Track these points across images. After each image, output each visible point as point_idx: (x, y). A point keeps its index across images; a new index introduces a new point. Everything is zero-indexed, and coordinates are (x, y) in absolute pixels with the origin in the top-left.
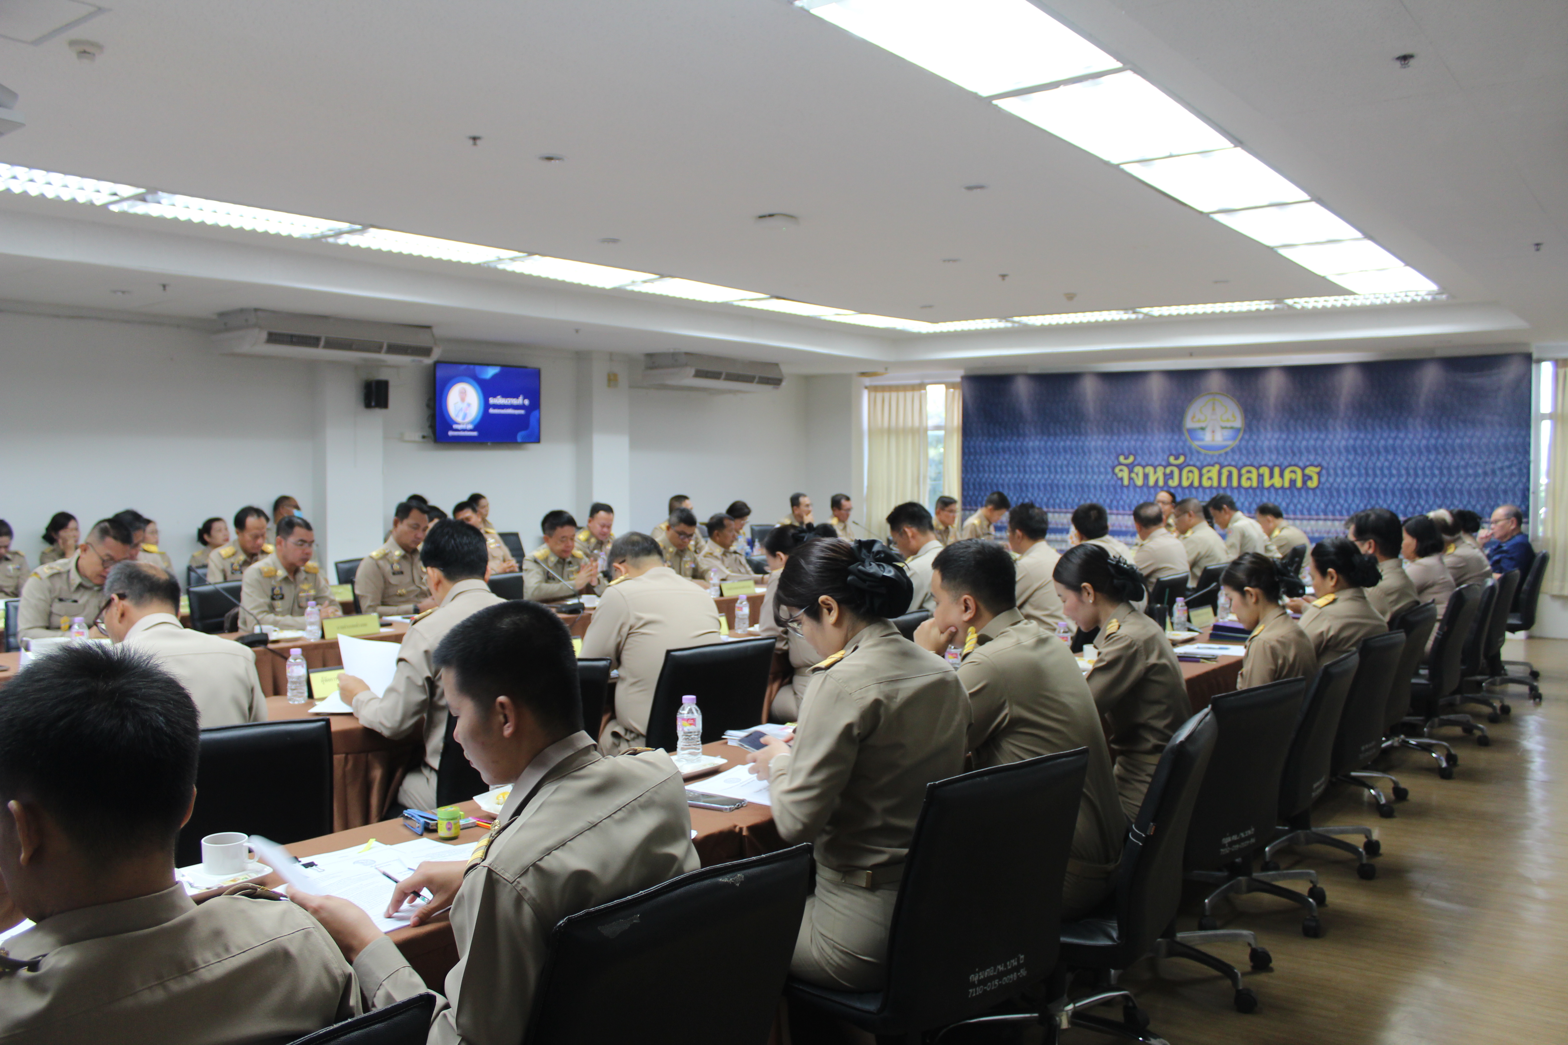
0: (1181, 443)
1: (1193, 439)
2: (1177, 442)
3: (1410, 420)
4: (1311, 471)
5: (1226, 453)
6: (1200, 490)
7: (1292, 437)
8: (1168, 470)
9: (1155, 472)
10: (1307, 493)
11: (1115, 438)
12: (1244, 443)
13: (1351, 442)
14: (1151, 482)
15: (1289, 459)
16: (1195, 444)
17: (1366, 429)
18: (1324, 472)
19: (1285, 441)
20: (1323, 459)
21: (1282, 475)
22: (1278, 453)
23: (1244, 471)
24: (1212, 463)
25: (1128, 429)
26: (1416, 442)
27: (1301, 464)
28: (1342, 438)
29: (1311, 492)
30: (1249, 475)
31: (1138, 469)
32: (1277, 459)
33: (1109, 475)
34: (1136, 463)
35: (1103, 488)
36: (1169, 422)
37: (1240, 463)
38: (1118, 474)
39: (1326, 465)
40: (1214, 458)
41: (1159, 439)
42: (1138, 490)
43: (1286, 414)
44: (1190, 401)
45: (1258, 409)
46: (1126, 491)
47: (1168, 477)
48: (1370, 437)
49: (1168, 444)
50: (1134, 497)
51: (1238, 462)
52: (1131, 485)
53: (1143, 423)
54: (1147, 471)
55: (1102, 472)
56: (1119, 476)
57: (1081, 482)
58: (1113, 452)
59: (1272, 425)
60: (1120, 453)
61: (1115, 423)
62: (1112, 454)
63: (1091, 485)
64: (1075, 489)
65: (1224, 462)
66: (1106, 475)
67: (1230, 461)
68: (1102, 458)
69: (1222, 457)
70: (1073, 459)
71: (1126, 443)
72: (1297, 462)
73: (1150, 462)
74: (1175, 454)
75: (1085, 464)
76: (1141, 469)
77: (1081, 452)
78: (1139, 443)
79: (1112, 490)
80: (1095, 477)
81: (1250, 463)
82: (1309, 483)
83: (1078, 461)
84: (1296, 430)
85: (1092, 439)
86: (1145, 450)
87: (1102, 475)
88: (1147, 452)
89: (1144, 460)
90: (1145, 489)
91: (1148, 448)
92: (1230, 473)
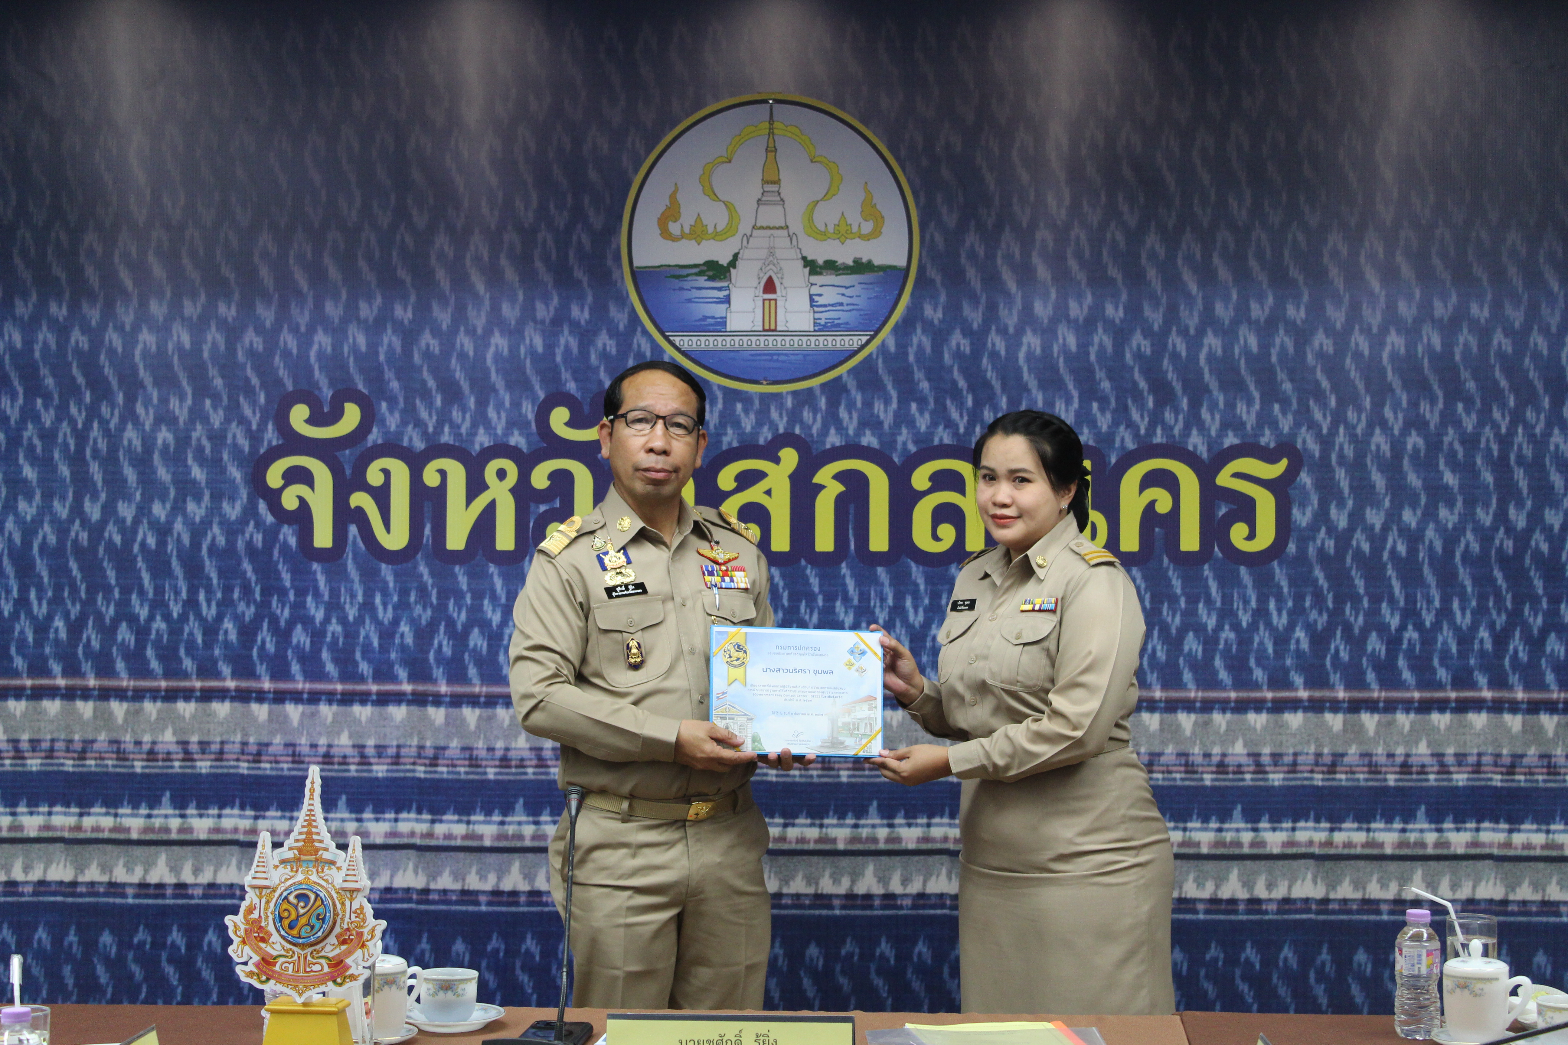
0: (604, 341)
2: (586, 336)
4: (1245, 474)
5: (835, 390)
7: (1155, 317)
8: (540, 478)
9: (475, 485)
10: (1228, 581)
11: (267, 315)
12: (920, 339)
13: (1432, 337)
17: (1498, 276)
18: (1305, 478)
19: (1121, 336)
20: (1303, 417)
23: (920, 479)
27: (1196, 442)
28: (1392, 319)
30: (946, 496)
32: (1084, 417)
33: (232, 499)
34: (375, 436)
35: (201, 567)
36: (545, 236)
37: (904, 436)
38: (281, 490)
39: (1315, 448)
40: (774, 415)
41: (496, 320)
42: (386, 571)
43: (1125, 209)
44: (652, 140)
45: (990, 179)
46: (321, 580)
47: (543, 508)
48: (1516, 316)
49: (539, 343)
50: (367, 607)
51: (894, 435)
52: (349, 549)
53: (408, 239)
54: (431, 478)
55: (194, 482)
56: (289, 501)
57: (84, 537)
58: (255, 381)
59: (1057, 261)
60: (290, 386)
61: (265, 240)
62: (250, 392)
63: (136, 548)
64: (52, 572)
65: (824, 433)
66: (217, 497)
67: (851, 425)
68: (197, 414)
69: (815, 410)
70: (37, 419)
71: (322, 340)
72: (1176, 431)
73: (446, 437)
74: (578, 395)
75: (103, 445)
76: (400, 471)
77: (81, 380)
78: (390, 339)
79: (250, 574)
80: (159, 511)
81: (947, 440)
82: (1238, 533)
83: (65, 427)
84: (1172, 281)
85: (143, 317)
86: (426, 375)
87: (198, 498)
88: (431, 383)
89: (419, 424)
90: (423, 569)
91: (438, 366)
92: (855, 483)
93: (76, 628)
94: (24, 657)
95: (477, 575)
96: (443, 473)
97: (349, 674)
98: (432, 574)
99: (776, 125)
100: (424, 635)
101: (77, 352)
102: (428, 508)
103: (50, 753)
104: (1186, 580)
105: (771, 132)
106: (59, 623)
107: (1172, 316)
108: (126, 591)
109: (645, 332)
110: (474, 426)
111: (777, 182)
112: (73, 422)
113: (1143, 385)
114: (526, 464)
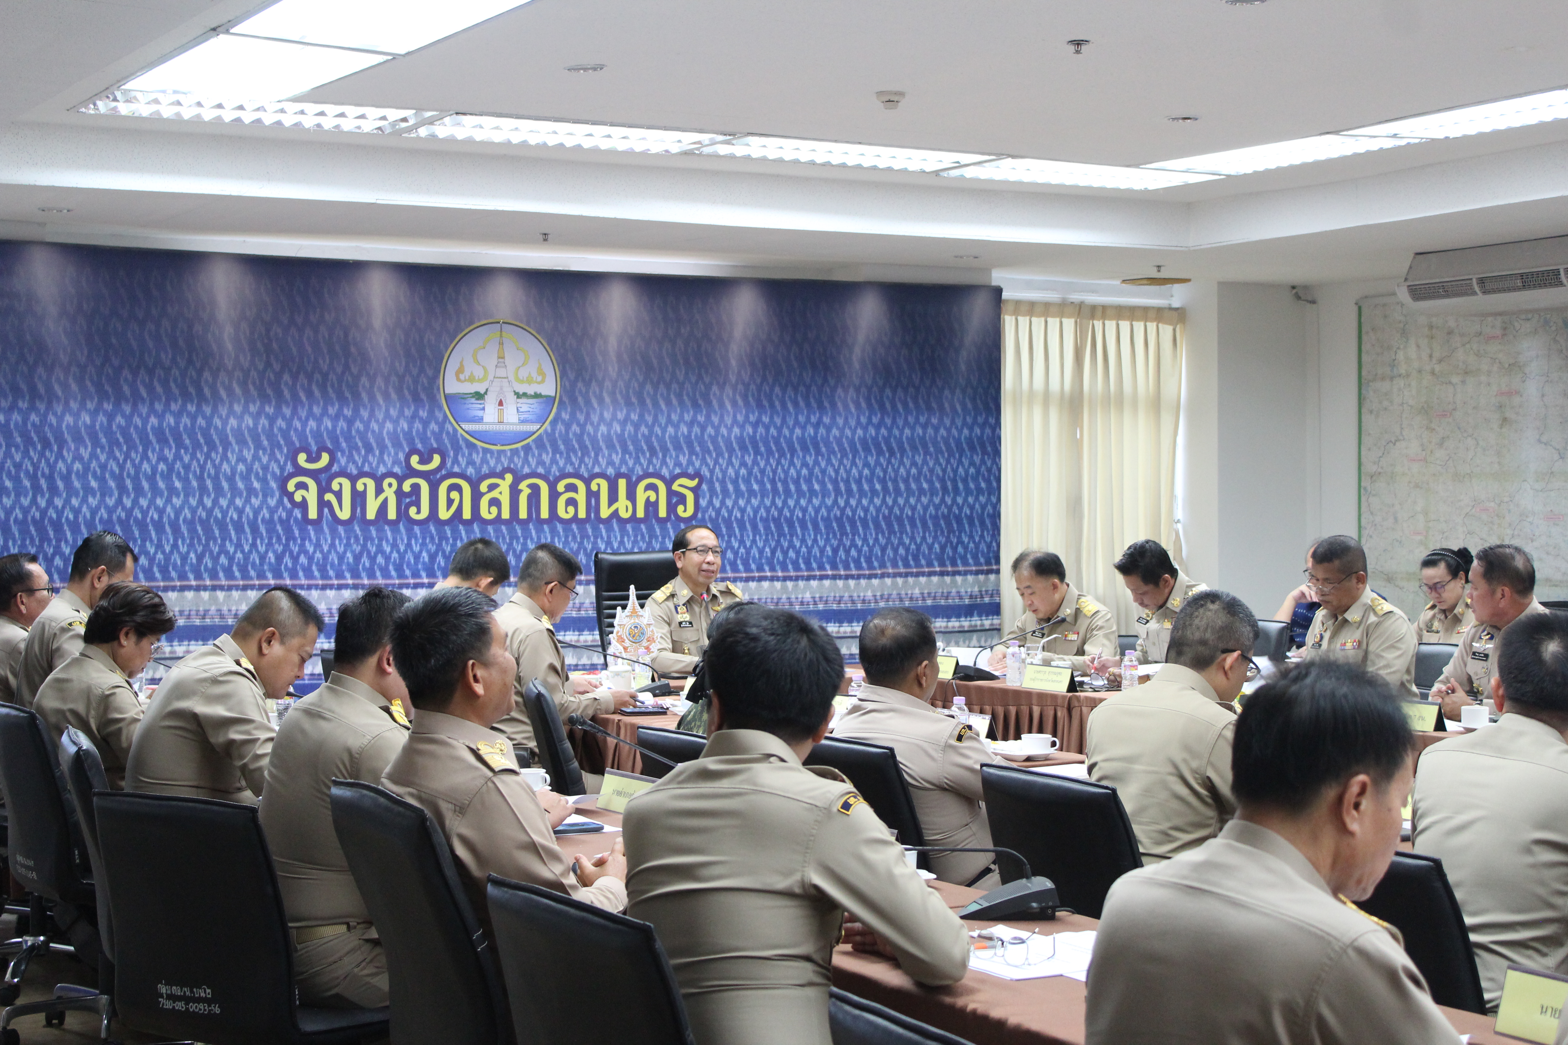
0: (433, 426)
2: (426, 423)
4: (683, 485)
5: (527, 448)
6: (476, 527)
7: (649, 419)
8: (406, 487)
9: (379, 490)
11: (287, 411)
12: (560, 427)
13: (749, 430)
14: (372, 511)
15: (643, 461)
17: (772, 405)
18: (704, 487)
19: (637, 427)
20: (704, 461)
21: (631, 496)
22: (625, 450)
23: (561, 487)
24: (499, 468)
26: (848, 432)
27: (665, 472)
28: (735, 422)
30: (571, 495)
31: (342, 484)
32: (623, 461)
33: (272, 497)
34: (335, 468)
35: (258, 528)
36: (408, 379)
37: (554, 469)
38: (293, 493)
39: (708, 474)
40: (503, 459)
41: (387, 416)
42: (341, 529)
43: (638, 373)
44: (453, 337)
45: (587, 360)
46: (312, 533)
47: (408, 500)
48: (778, 421)
49: (406, 426)
50: (332, 545)
51: (550, 468)
52: (324, 519)
53: (350, 379)
54: (360, 487)
55: (255, 489)
56: (298, 498)
57: (204, 515)
58: (282, 442)
59: (613, 394)
60: (298, 445)
61: (286, 377)
62: (280, 448)
63: (228, 520)
64: (189, 531)
65: (523, 467)
66: (265, 496)
67: (533, 464)
68: (256, 457)
69: (519, 457)
70: (181, 459)
71: (312, 424)
72: (657, 467)
73: (366, 468)
74: (422, 450)
75: (212, 472)
76: (346, 483)
77: (202, 441)
78: (342, 424)
79: (280, 531)
80: (239, 502)
81: (571, 470)
82: (680, 508)
83: (195, 463)
84: (656, 404)
85: (231, 411)
86: (357, 440)
87: (257, 497)
88: (360, 444)
89: (355, 462)
90: (357, 528)
91: (363, 436)
92: (535, 489)
93: (200, 558)
94: (176, 571)
95: (380, 530)
96: (365, 485)
97: (325, 576)
98: (361, 530)
99: (504, 334)
100: (357, 558)
101: (200, 428)
102: (359, 500)
103: (189, 617)
104: (661, 529)
105: (501, 336)
106: (192, 555)
107: (655, 419)
108: (224, 540)
109: (450, 422)
110: (378, 463)
111: (503, 358)
112: (198, 461)
113: (645, 447)
114: (401, 480)
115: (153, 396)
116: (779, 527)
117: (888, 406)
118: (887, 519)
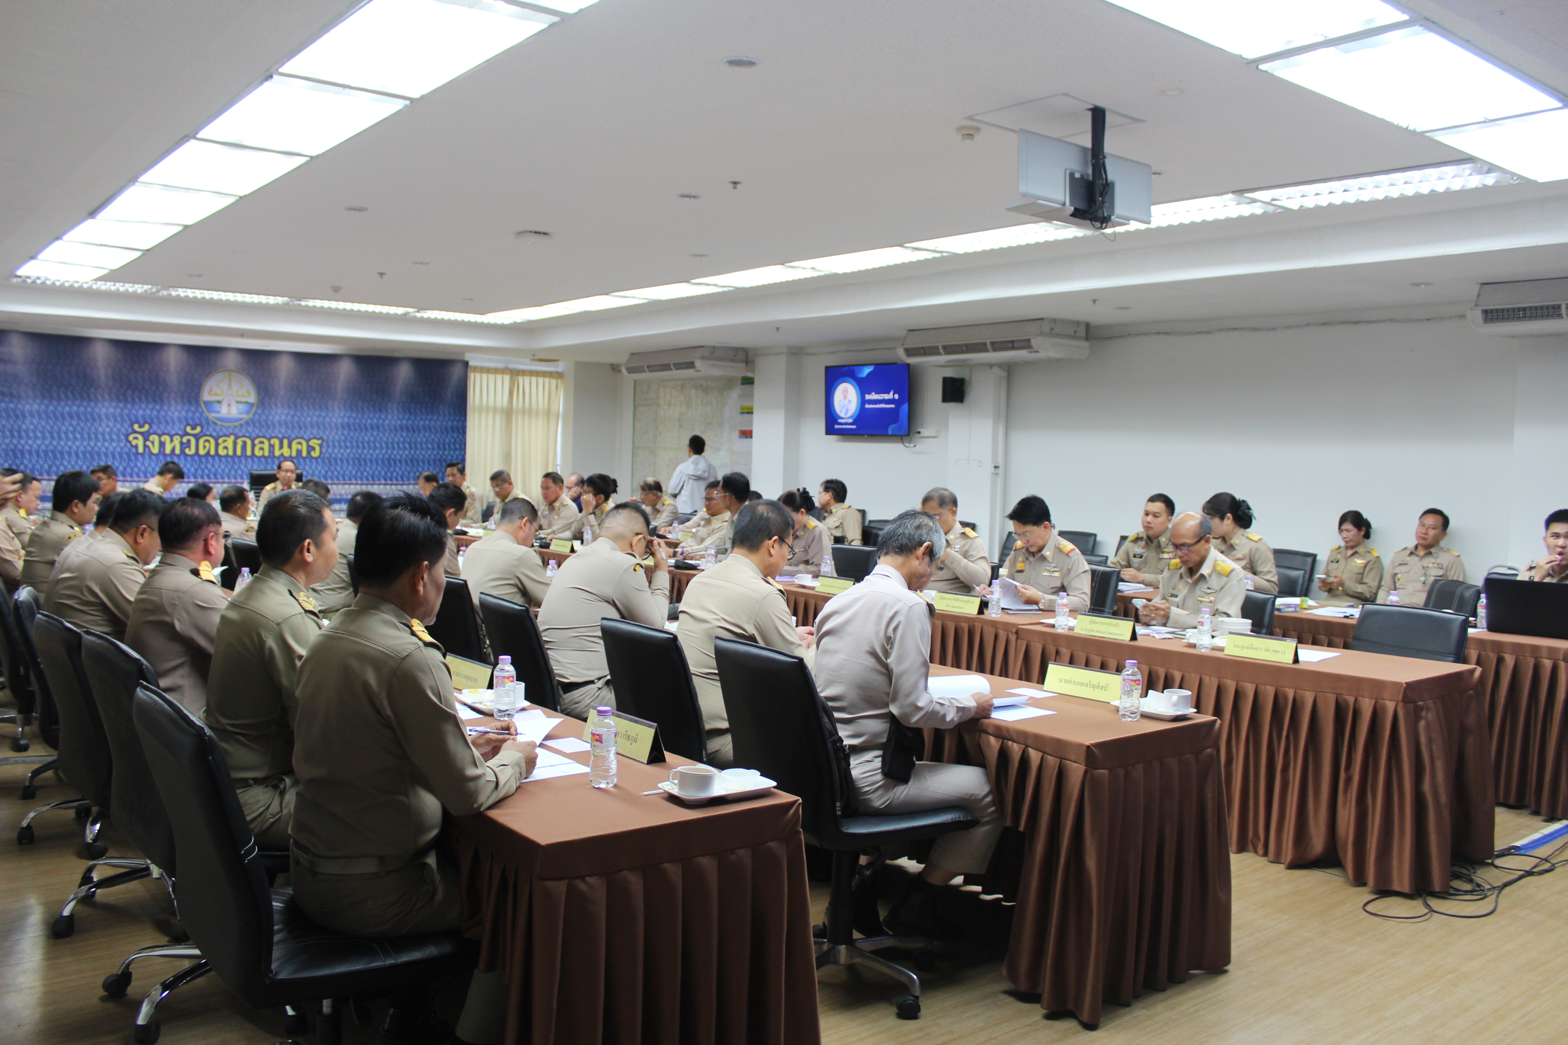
0: (198, 415)
1: (209, 411)
2: (194, 413)
3: (390, 405)
4: (314, 443)
5: (241, 425)
6: (217, 458)
7: (299, 414)
8: (185, 440)
9: (172, 441)
10: (311, 462)
11: (129, 406)
12: (257, 417)
13: (346, 420)
14: (168, 450)
15: (296, 432)
16: (212, 416)
17: (357, 409)
18: (325, 444)
19: (293, 417)
20: (324, 433)
21: (290, 446)
22: (287, 427)
23: (257, 442)
24: (228, 433)
25: (143, 398)
26: (393, 422)
27: (306, 437)
28: (339, 416)
29: (314, 461)
30: (261, 445)
31: (155, 438)
32: (286, 432)
33: (122, 443)
34: (151, 431)
35: (115, 456)
36: (186, 394)
37: (254, 434)
38: (132, 442)
39: (326, 438)
40: (230, 429)
41: (176, 410)
42: (153, 457)
43: (294, 395)
44: (207, 376)
45: (270, 388)
46: (140, 459)
47: (185, 446)
48: (360, 416)
49: (184, 414)
50: (149, 464)
51: (252, 434)
52: (146, 453)
53: (159, 393)
54: (163, 439)
55: (114, 439)
56: (134, 443)
57: (90, 449)
58: (127, 419)
59: (282, 403)
60: (134, 421)
61: (129, 392)
62: (126, 421)
63: (101, 452)
64: (83, 456)
65: (239, 433)
66: (118, 442)
67: (244, 432)
68: (114, 425)
69: (237, 429)
70: (80, 426)
71: (141, 412)
72: (302, 435)
73: (166, 431)
74: (192, 424)
75: (94, 431)
77: (90, 418)
78: (155, 413)
79: (125, 457)
80: (106, 444)
81: (262, 435)
83: (86, 427)
84: (302, 407)
85: (103, 406)
86: (162, 419)
87: (115, 442)
88: (163, 421)
89: (160, 429)
91: (165, 418)
92: (245, 443)
96: (165, 439)
101: (89, 412)
102: (162, 445)
107: (302, 414)
109: (205, 413)
110: (171, 429)
112: (88, 426)
114: (182, 437)
115: (67, 398)
116: (359, 462)
117: (413, 411)
118: (411, 460)
